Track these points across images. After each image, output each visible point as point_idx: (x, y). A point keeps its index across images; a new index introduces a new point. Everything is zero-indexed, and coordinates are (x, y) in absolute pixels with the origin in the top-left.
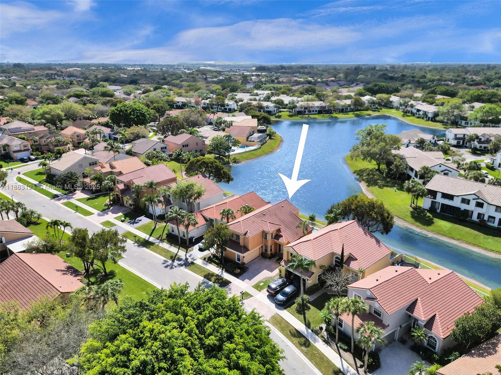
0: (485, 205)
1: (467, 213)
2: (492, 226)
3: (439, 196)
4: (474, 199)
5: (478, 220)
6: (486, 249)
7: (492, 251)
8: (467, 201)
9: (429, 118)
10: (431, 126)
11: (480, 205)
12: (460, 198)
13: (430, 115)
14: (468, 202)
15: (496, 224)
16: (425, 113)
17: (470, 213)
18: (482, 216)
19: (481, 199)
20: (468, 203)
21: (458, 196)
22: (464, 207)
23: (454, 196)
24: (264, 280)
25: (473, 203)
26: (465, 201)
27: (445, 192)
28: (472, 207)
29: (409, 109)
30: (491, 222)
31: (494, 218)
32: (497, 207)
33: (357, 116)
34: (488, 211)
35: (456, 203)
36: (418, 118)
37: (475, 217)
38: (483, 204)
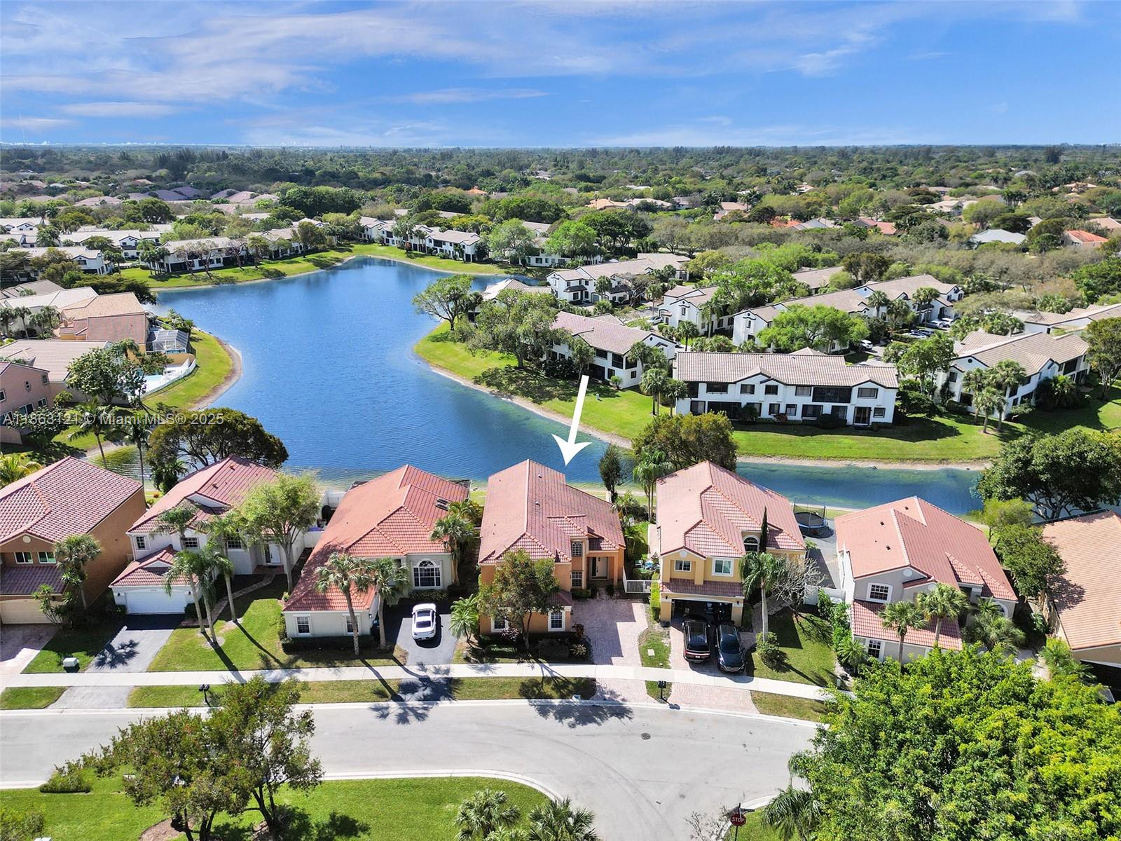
0: (781, 387)
1: (752, 409)
2: (795, 421)
3: (702, 388)
4: (761, 383)
5: (771, 417)
6: (819, 458)
7: (828, 458)
8: (749, 390)
9: (468, 256)
10: (482, 272)
11: (771, 390)
12: (739, 384)
13: (469, 251)
14: (751, 388)
15: (798, 416)
16: (458, 247)
17: (757, 407)
18: (776, 408)
19: (773, 379)
20: (752, 392)
21: (735, 383)
22: (745, 399)
23: (727, 384)
24: (644, 644)
25: (761, 389)
26: (748, 389)
27: (712, 380)
28: (759, 396)
29: (415, 241)
30: (790, 414)
31: (794, 406)
32: (797, 386)
33: (319, 264)
34: (785, 397)
35: (733, 395)
36: (444, 258)
37: (765, 413)
38: (777, 386)
